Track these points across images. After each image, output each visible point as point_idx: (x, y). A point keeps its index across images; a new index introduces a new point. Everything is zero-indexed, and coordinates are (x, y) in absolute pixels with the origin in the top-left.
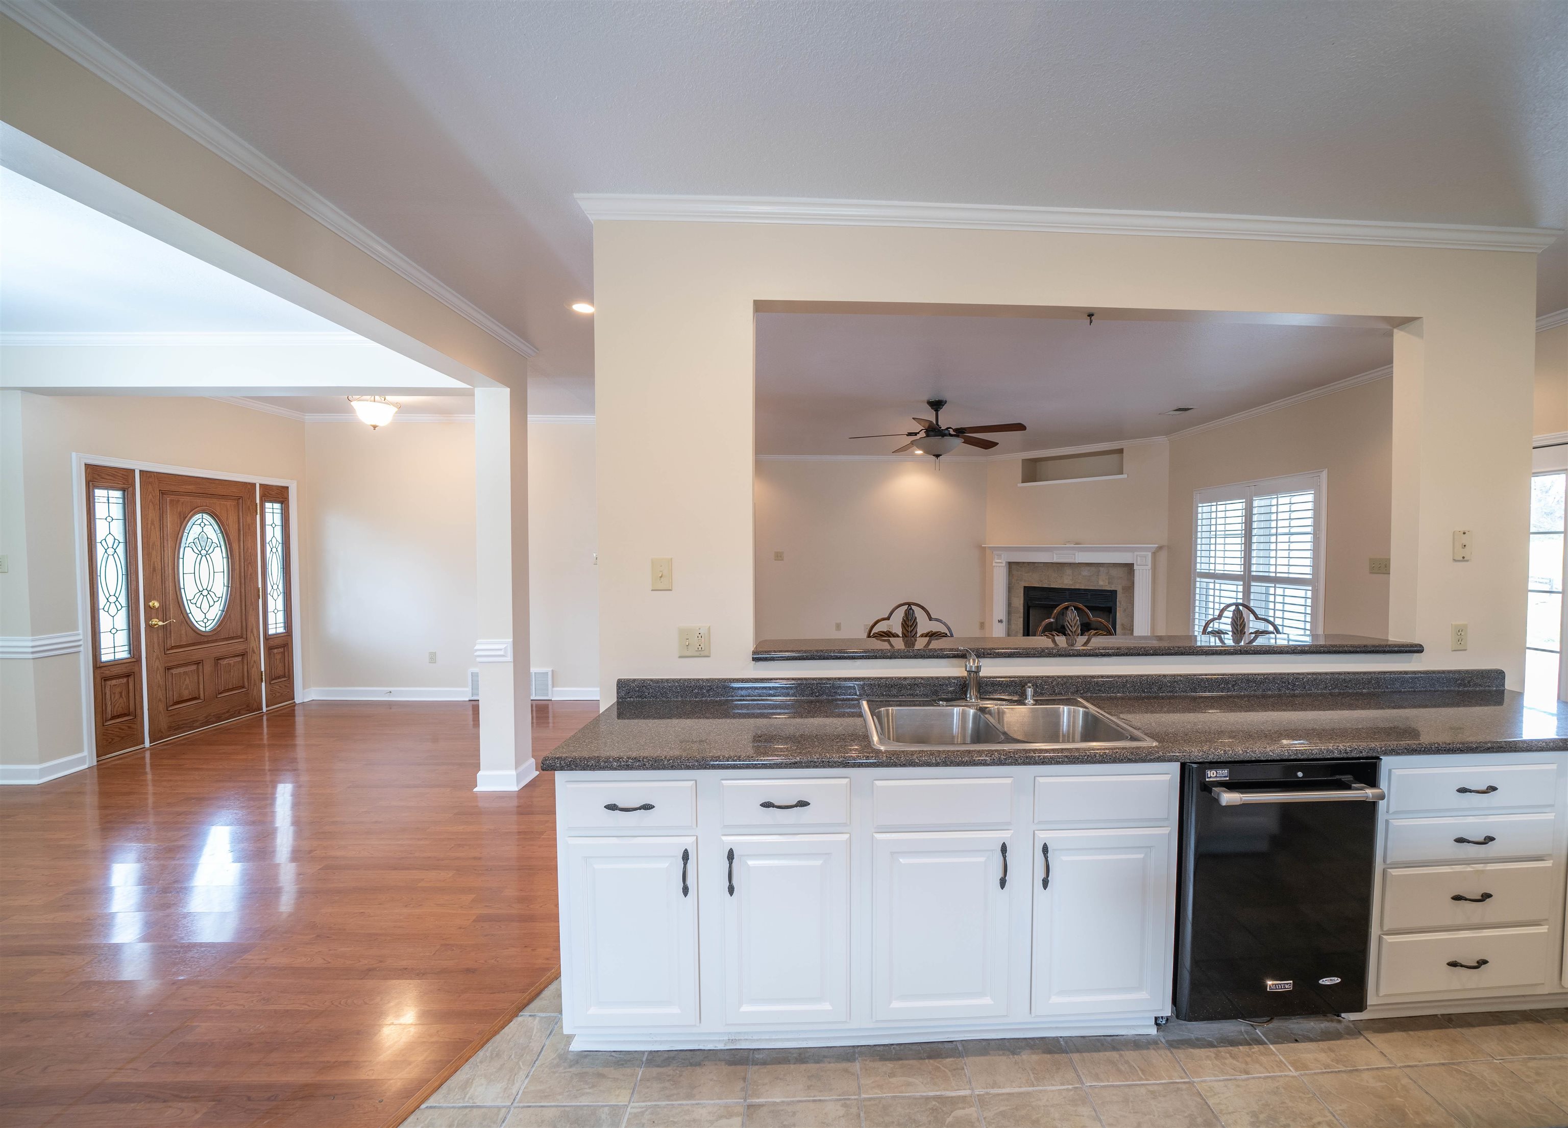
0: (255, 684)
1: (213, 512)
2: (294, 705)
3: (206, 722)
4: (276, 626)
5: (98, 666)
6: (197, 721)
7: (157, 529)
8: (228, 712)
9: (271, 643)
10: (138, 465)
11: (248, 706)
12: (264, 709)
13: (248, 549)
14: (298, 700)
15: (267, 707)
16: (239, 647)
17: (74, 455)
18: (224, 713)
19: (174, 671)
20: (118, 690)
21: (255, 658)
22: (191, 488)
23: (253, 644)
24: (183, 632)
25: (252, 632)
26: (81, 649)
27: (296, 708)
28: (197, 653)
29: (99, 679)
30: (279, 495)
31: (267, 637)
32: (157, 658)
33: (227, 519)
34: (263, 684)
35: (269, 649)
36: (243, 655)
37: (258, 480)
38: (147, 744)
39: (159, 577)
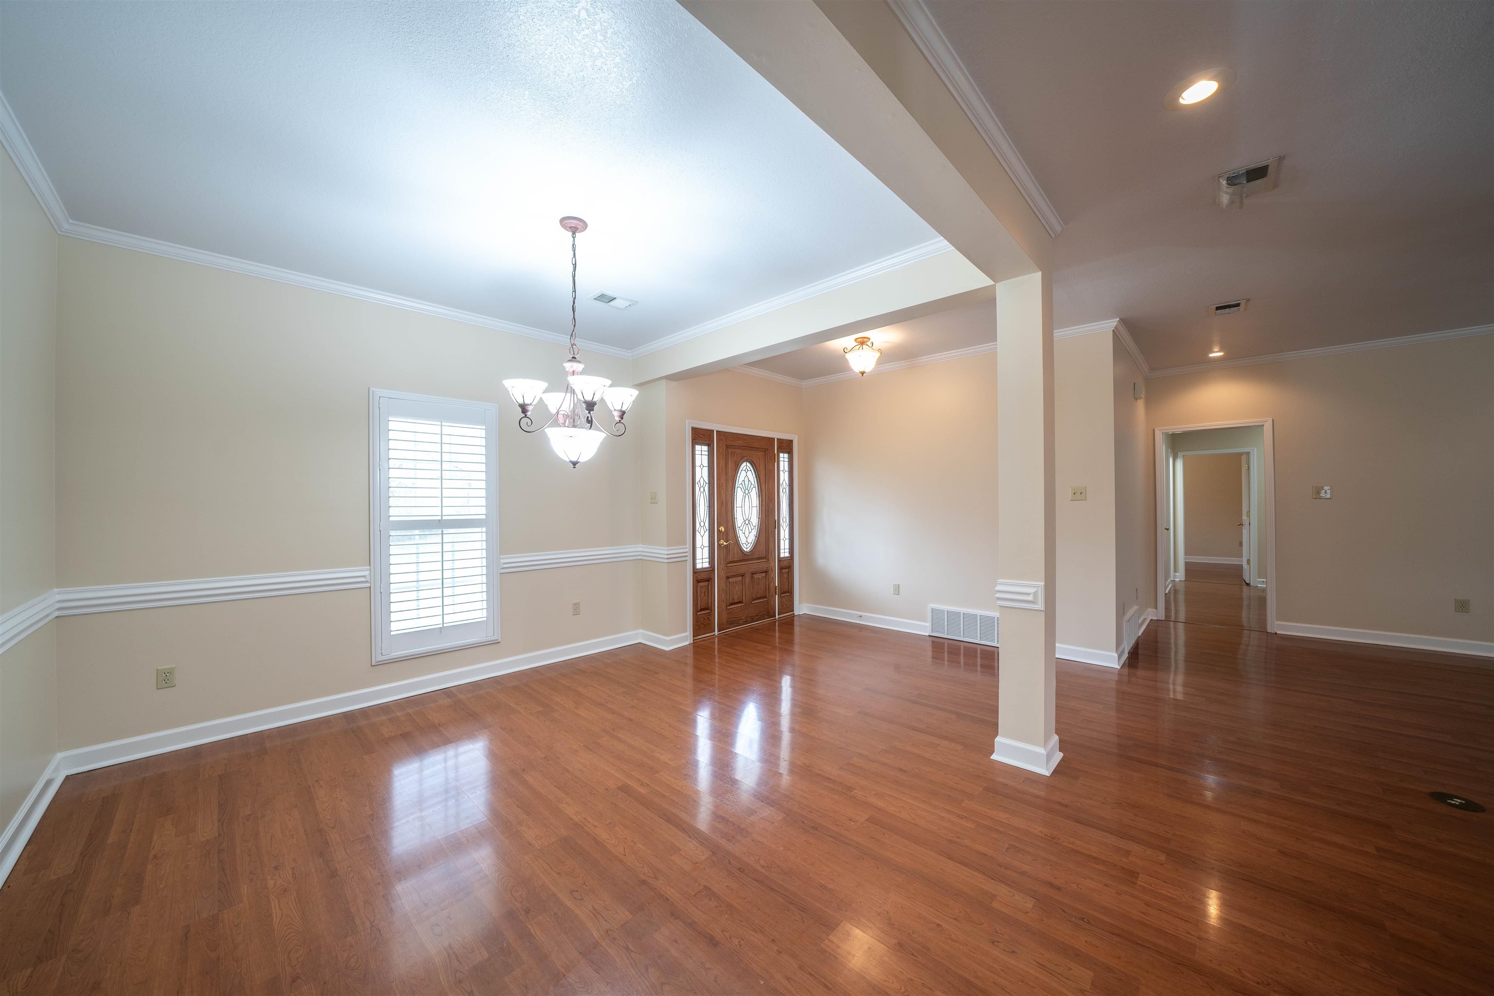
0: (772, 596)
1: (752, 461)
2: (793, 616)
3: (746, 621)
4: (785, 553)
5: (696, 572)
6: (741, 619)
7: (724, 473)
8: (757, 615)
9: (782, 564)
10: (715, 427)
11: (768, 613)
12: (777, 617)
13: (770, 490)
14: (796, 612)
15: (778, 615)
16: (763, 566)
17: (687, 420)
18: (755, 616)
19: (731, 580)
20: (703, 590)
21: (772, 575)
22: (740, 443)
23: (772, 564)
24: (736, 551)
25: (771, 554)
26: (688, 558)
27: (795, 618)
28: (743, 568)
29: (695, 581)
30: (786, 446)
31: (780, 560)
32: (723, 569)
33: (759, 467)
34: (777, 596)
35: (781, 569)
36: (766, 572)
37: (776, 435)
38: (716, 633)
39: (724, 509)
